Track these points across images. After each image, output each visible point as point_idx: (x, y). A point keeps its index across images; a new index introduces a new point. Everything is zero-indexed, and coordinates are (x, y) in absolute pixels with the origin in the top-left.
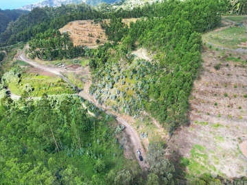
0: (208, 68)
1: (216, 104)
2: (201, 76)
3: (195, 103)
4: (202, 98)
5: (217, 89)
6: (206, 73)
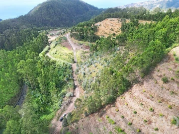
0: (157, 78)
1: (136, 113)
2: (145, 82)
3: (120, 102)
4: (129, 101)
5: (149, 100)
6: (151, 81)
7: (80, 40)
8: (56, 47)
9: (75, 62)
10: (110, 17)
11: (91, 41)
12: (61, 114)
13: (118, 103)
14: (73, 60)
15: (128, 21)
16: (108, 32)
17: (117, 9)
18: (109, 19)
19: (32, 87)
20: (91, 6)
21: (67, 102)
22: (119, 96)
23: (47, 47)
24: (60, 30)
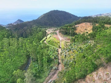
7: (65, 35)
8: (50, 38)
9: (60, 48)
10: (85, 22)
11: (72, 36)
12: (49, 80)
13: (87, 79)
14: (59, 46)
15: (97, 25)
16: (83, 31)
17: (90, 17)
18: (84, 23)
19: (34, 60)
20: (73, 15)
21: (53, 72)
22: (88, 74)
23: (45, 37)
24: (53, 28)
